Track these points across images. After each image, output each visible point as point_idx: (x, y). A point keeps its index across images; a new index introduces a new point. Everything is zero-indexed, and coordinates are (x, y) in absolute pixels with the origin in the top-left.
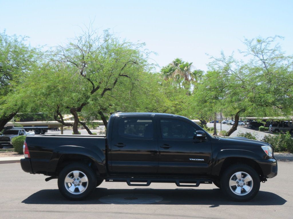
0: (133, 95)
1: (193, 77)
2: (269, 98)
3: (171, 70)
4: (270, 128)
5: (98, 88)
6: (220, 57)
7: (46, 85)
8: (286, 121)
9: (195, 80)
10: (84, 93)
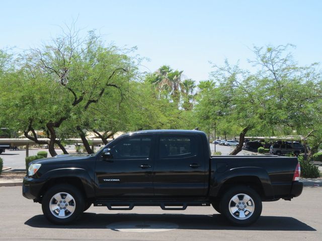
0: (121, 108)
1: (183, 88)
2: (280, 115)
3: (157, 79)
4: (271, 150)
5: (81, 99)
6: (223, 65)
7: (20, 95)
8: (289, 142)
9: (185, 91)
10: (65, 105)
